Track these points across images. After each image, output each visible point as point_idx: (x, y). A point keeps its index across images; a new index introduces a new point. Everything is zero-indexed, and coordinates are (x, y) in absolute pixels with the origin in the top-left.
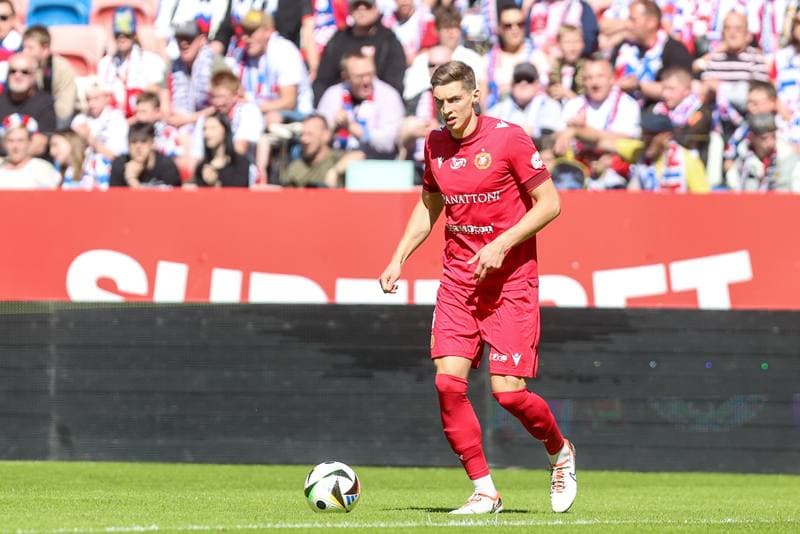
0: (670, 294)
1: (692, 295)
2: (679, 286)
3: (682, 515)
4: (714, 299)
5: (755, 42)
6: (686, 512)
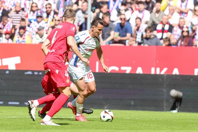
0: (2, 66)
1: (7, 66)
2: (4, 64)
3: (3, 116)
4: (12, 67)
5: (23, 9)
6: (4, 115)
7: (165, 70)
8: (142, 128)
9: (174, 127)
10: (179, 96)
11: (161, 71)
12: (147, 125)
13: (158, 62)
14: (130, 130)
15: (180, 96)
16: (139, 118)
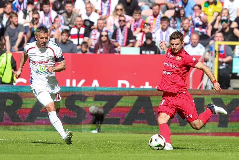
7: (83, 81)
8: (55, 152)
9: (93, 150)
10: (99, 113)
11: (77, 83)
12: (61, 148)
13: (73, 72)
14: (41, 154)
15: (101, 112)
16: (52, 140)
